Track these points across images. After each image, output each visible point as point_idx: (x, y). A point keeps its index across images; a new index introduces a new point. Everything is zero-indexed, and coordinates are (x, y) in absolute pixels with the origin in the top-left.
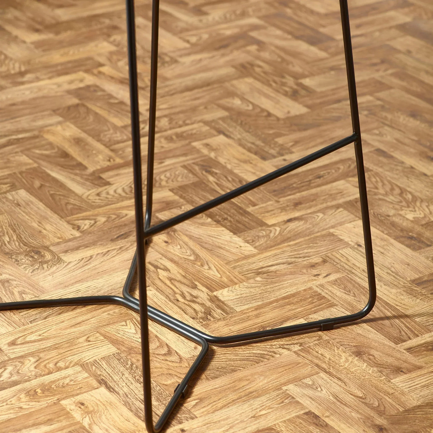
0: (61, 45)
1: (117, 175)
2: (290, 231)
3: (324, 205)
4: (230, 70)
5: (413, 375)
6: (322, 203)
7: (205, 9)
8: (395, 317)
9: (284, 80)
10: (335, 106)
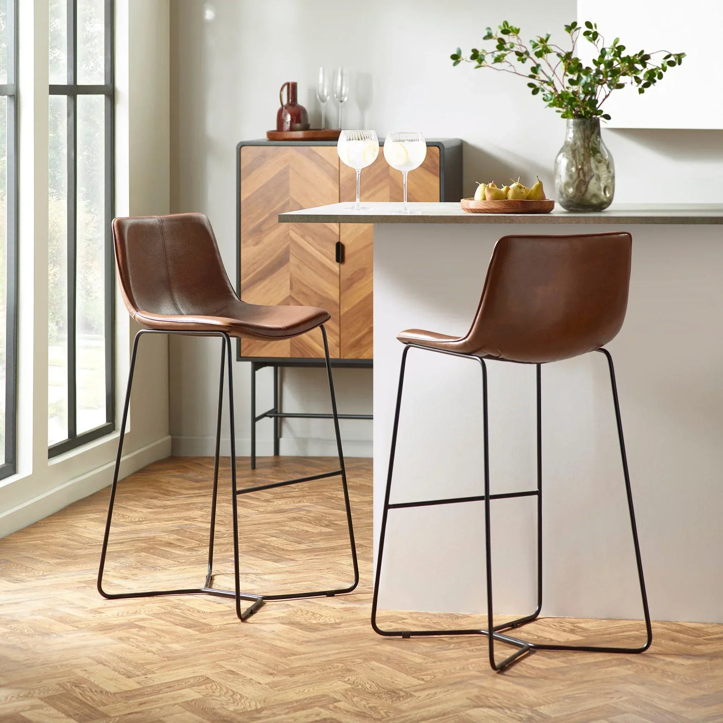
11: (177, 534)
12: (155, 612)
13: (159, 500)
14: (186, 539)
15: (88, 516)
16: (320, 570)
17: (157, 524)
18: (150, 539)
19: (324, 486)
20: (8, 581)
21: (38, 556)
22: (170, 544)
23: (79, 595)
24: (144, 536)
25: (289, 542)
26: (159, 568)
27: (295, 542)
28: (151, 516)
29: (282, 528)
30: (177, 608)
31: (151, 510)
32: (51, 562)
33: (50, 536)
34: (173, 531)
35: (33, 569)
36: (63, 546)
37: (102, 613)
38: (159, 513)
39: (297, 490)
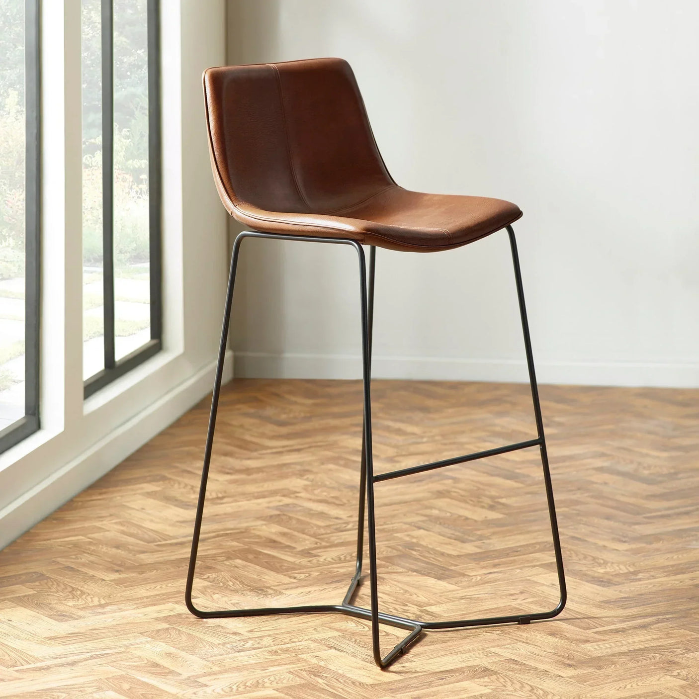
0: (255, 481)
1: (326, 551)
2: (489, 579)
3: (522, 565)
4: (426, 495)
5: (599, 643)
6: (519, 565)
7: (397, 459)
8: (584, 618)
9: (481, 500)
10: (532, 514)
11: (279, 523)
12: (285, 683)
13: (237, 458)
14: (296, 533)
15: (142, 488)
16: (511, 595)
17: (245, 504)
18: (242, 532)
19: (463, 432)
20: (50, 617)
21: (84, 565)
22: (272, 543)
23: (162, 647)
24: (232, 527)
25: (447, 540)
26: (270, 591)
27: (455, 540)
28: (233, 489)
29: (428, 512)
30: (319, 676)
31: (228, 477)
32: (107, 578)
33: (95, 527)
34: (271, 516)
35: (83, 593)
36: (117, 547)
37: (206, 685)
38: (243, 483)
39: (425, 440)
